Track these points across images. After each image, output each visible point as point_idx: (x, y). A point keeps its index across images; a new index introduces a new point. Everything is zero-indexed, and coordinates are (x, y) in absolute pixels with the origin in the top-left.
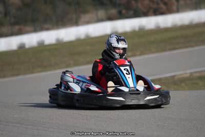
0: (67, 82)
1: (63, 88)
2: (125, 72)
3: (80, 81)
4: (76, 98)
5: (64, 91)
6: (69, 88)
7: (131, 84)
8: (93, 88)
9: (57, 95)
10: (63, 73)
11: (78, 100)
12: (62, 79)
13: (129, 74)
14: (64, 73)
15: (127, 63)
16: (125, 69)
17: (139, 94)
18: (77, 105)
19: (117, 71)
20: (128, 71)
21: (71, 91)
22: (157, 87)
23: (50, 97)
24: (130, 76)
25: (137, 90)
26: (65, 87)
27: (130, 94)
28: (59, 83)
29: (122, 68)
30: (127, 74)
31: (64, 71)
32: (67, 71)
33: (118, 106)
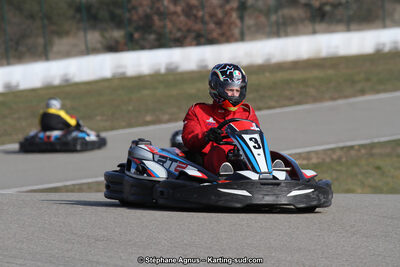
0: (140, 161)
1: (133, 170)
2: (251, 144)
3: (166, 158)
4: (160, 189)
5: (135, 176)
6: (144, 170)
7: (263, 167)
8: (192, 172)
9: (121, 184)
10: (133, 142)
11: (162, 193)
12: (130, 153)
13: (259, 148)
14: (136, 143)
15: (254, 128)
16: (251, 139)
17: (278, 184)
18: (161, 201)
19: (236, 142)
20: (256, 142)
21: (149, 175)
22: (309, 173)
23: (108, 187)
24: (261, 151)
25: (275, 178)
26: (137, 169)
27: (262, 184)
28: (125, 161)
29: (246, 137)
30: (255, 147)
31: (136, 139)
32: (141, 140)
33: (239, 205)
